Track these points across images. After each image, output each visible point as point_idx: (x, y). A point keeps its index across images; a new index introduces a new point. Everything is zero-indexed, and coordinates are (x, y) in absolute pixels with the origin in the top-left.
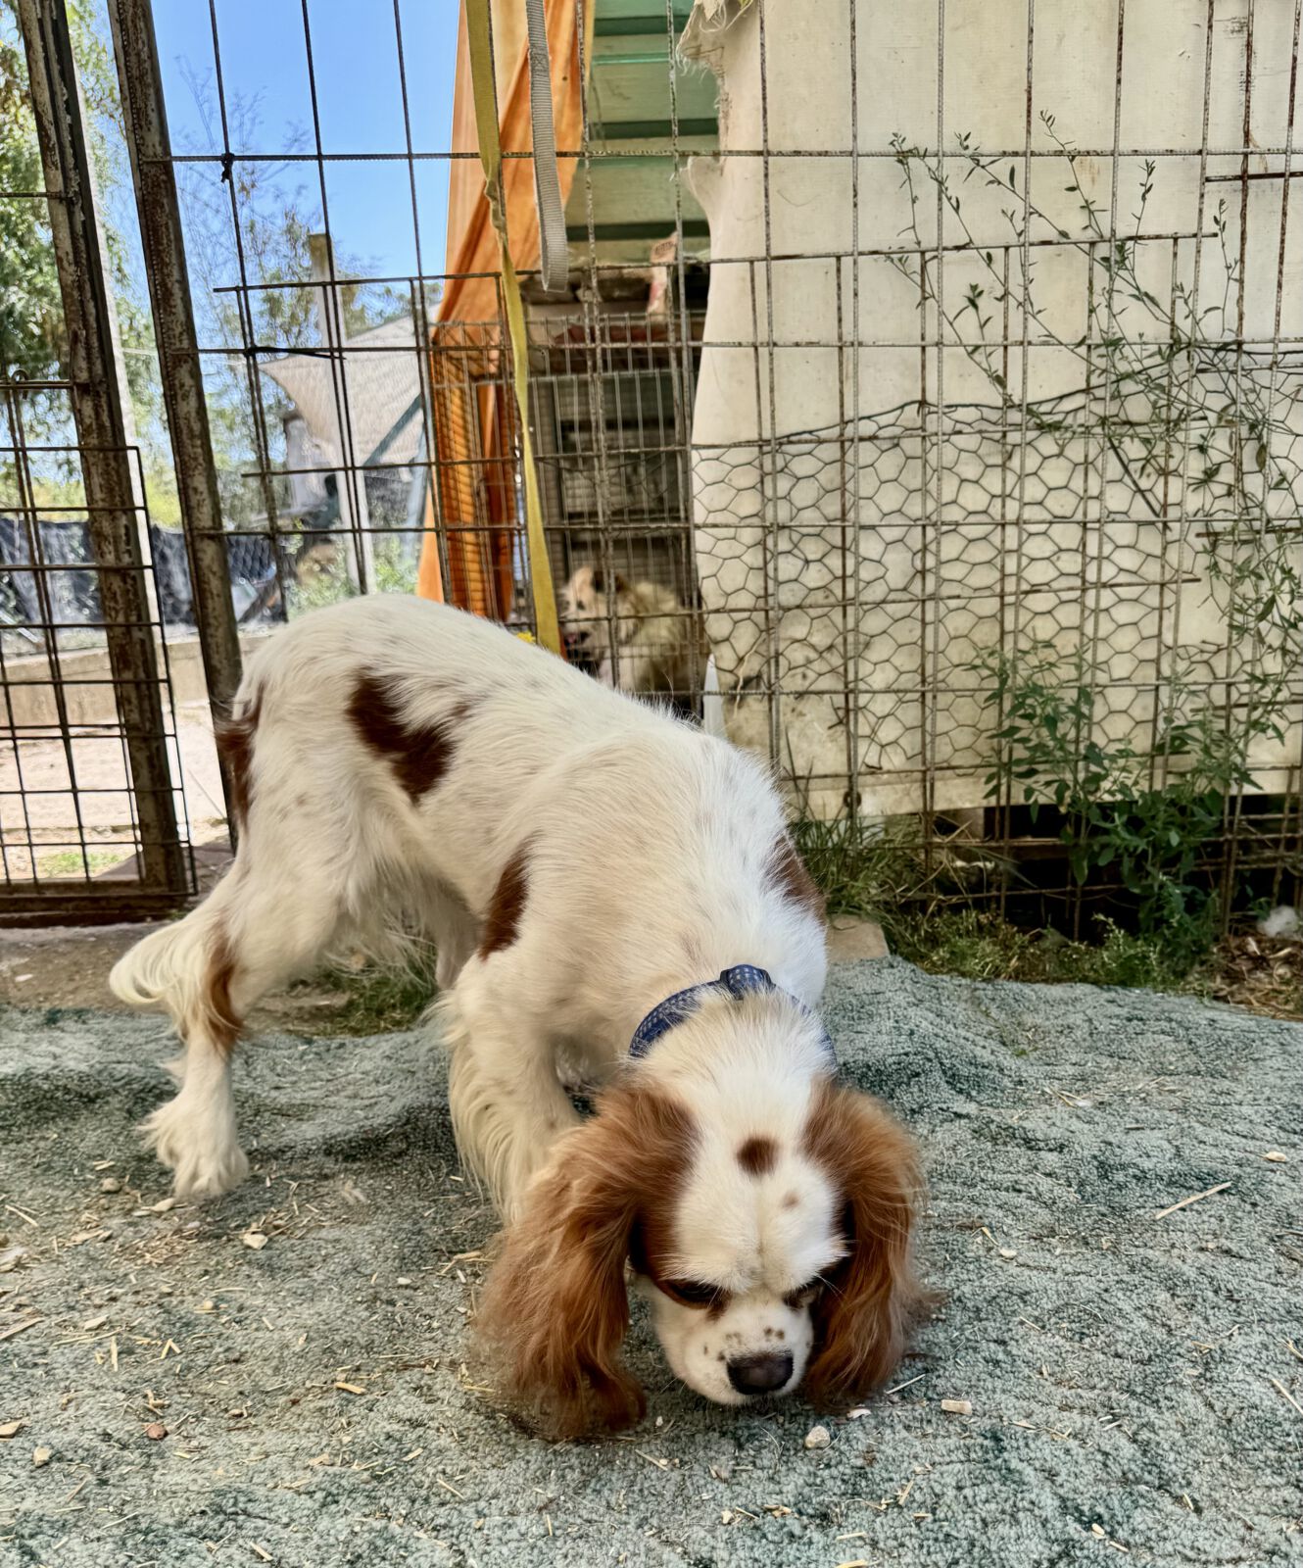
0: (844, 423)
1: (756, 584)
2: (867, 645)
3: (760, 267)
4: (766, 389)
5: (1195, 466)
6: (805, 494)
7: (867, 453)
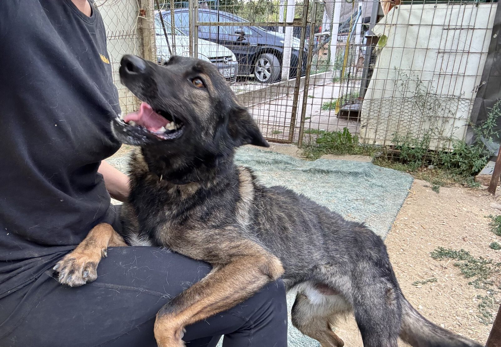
0: (382, 98)
1: (367, 115)
2: (381, 123)
3: (375, 80)
4: (373, 93)
5: (428, 107)
6: (376, 106)
7: (384, 102)
